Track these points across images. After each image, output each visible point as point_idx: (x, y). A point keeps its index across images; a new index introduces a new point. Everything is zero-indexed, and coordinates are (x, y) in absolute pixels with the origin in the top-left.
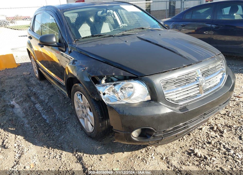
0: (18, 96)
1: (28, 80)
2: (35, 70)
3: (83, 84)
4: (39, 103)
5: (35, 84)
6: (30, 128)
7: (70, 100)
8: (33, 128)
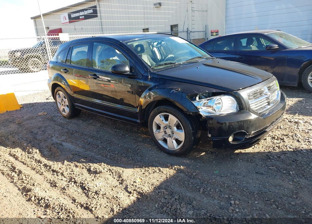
0: (57, 135)
1: (52, 119)
2: (61, 108)
3: (178, 103)
4: (91, 139)
5: (66, 123)
6: (104, 157)
7: (123, 133)
8: (109, 157)
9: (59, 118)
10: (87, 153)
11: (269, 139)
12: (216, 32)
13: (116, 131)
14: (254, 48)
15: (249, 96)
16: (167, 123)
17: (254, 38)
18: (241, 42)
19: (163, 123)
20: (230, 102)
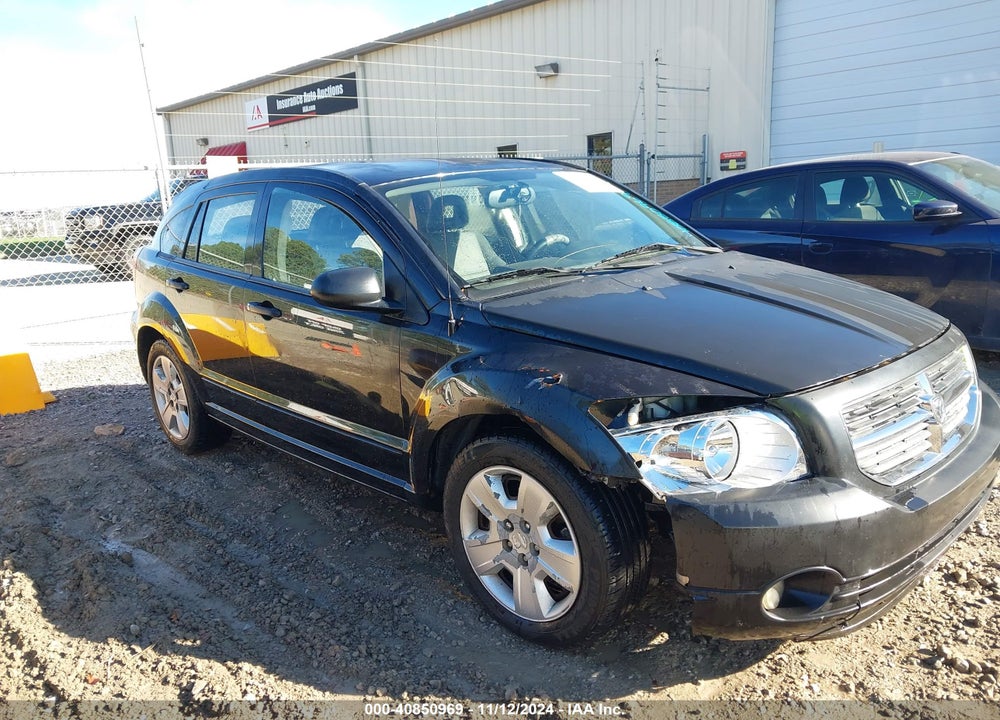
0: (126, 520)
1: (131, 456)
2: (168, 414)
3: (553, 431)
4: (242, 541)
5: (174, 469)
6: (264, 632)
7: (366, 521)
8: (280, 632)
9: (157, 450)
10: (208, 605)
11: (932, 581)
12: (738, 160)
13: (339, 513)
14: (869, 211)
15: (851, 414)
16: (513, 506)
17: (869, 179)
18: (822, 190)
19: (498, 506)
20: (772, 439)
